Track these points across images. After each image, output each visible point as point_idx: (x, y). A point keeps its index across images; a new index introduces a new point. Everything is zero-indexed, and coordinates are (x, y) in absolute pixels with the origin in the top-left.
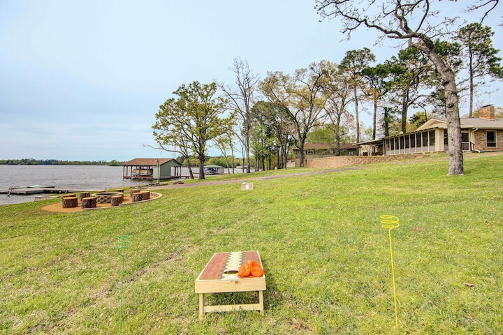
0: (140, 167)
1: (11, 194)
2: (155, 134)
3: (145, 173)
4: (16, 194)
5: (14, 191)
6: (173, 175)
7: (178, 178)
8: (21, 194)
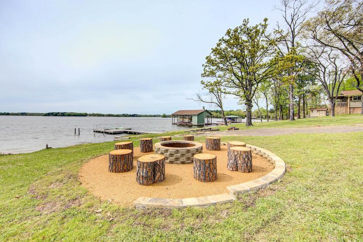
0: (183, 116)
1: (105, 133)
2: (203, 83)
3: (186, 120)
4: (108, 133)
5: (107, 131)
6: (206, 122)
7: (209, 124)
8: (111, 134)
